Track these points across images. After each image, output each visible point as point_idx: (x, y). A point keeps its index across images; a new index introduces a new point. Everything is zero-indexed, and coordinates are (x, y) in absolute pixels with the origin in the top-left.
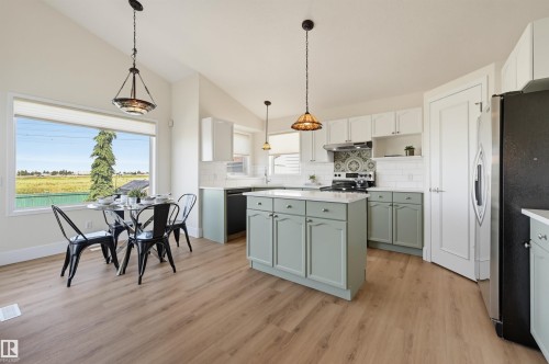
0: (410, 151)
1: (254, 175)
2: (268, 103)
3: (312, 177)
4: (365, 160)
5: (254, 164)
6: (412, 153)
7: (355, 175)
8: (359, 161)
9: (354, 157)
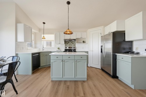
0: (84, 42)
1: (35, 48)
2: (44, 23)
3: (59, 48)
4: (73, 44)
5: (35, 43)
6: (84, 43)
7: (71, 48)
8: (72, 44)
9: (70, 43)
